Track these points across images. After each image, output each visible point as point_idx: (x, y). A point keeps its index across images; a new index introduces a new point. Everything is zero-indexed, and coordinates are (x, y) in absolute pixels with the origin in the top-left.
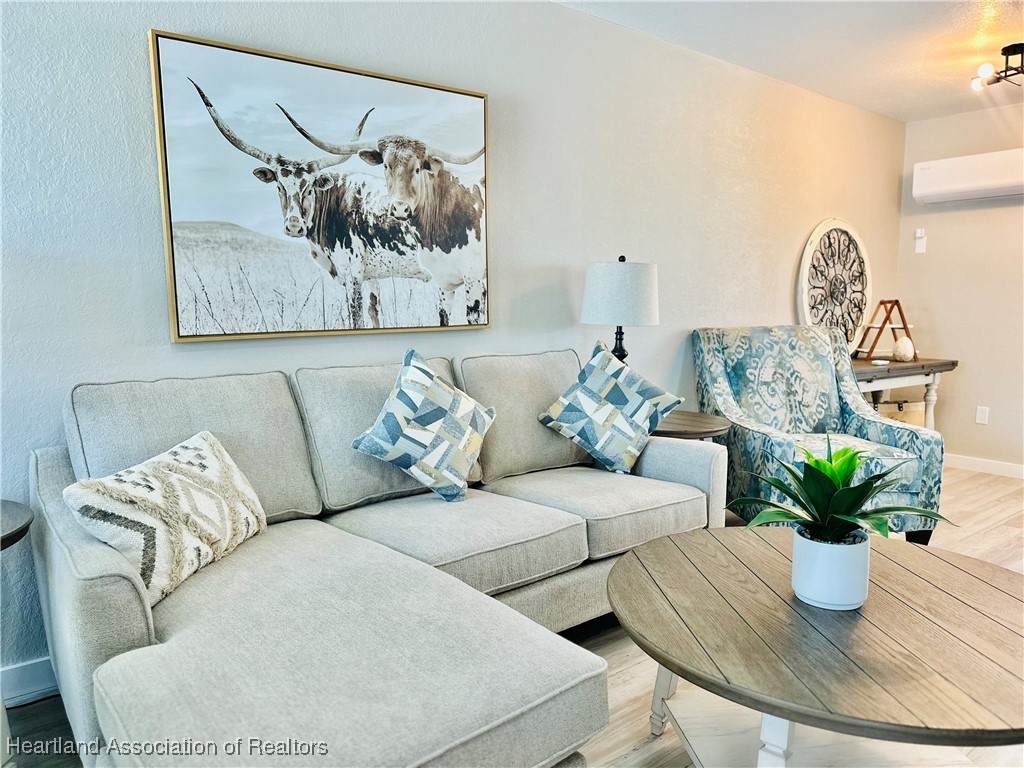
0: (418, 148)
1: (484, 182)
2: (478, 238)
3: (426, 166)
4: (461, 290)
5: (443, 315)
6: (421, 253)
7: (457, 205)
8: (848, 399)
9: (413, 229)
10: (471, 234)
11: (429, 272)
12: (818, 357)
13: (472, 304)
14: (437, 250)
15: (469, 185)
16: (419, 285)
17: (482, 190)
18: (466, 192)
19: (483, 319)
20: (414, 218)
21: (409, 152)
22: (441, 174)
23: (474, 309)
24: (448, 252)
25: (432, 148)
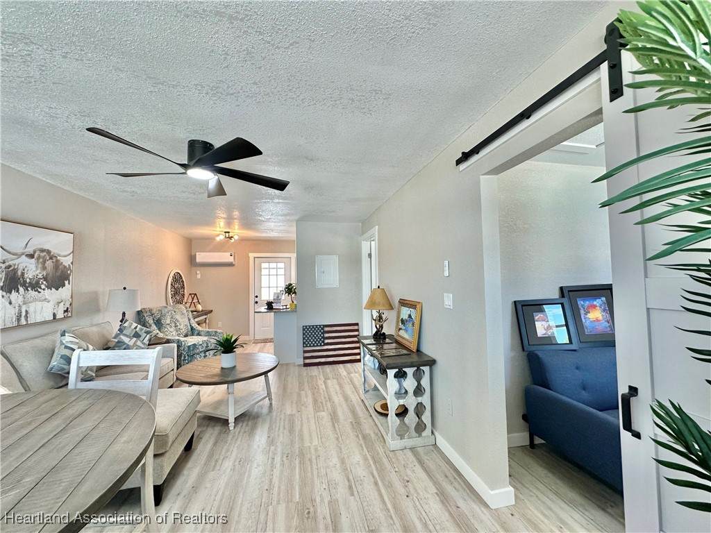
0: (49, 252)
1: (72, 263)
2: (69, 284)
3: (51, 258)
4: (62, 304)
5: (54, 315)
6: (47, 291)
7: (62, 271)
8: (193, 325)
9: (45, 282)
10: (66, 282)
11: (49, 298)
12: (183, 314)
13: (65, 309)
14: (53, 289)
15: (67, 265)
16: (45, 304)
17: (71, 266)
18: (65, 267)
19: (70, 314)
20: (45, 279)
21: (45, 253)
22: (57, 261)
23: (66, 311)
24: (57, 290)
25: (54, 251)
